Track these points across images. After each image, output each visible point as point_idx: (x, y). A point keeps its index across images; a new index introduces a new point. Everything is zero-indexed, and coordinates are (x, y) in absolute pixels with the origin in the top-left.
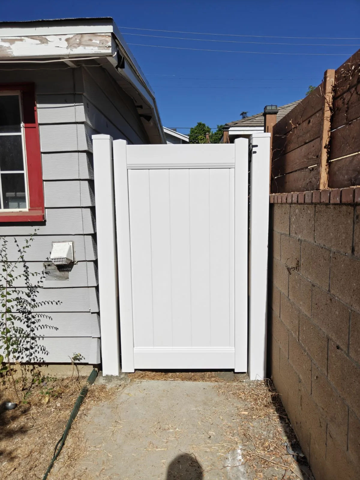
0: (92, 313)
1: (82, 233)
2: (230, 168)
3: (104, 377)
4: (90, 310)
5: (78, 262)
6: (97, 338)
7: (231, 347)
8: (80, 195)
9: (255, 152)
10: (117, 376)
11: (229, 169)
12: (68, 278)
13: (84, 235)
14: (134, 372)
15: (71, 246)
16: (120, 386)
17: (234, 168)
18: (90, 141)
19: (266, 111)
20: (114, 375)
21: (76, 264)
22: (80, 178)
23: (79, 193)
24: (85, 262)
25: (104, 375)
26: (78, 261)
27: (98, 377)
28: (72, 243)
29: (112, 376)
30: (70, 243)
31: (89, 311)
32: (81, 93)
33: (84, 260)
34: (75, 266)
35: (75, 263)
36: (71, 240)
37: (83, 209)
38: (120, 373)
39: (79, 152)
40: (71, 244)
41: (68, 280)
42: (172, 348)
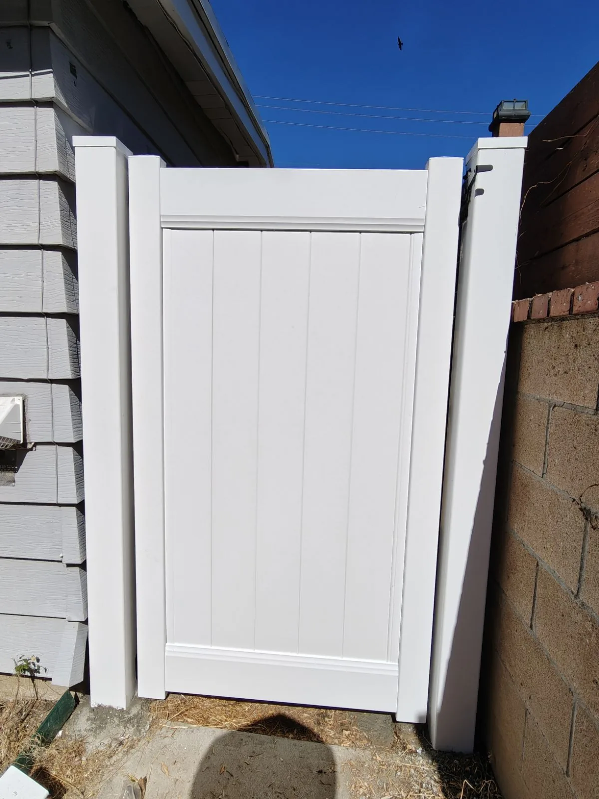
0: (69, 565)
1: (44, 377)
2: (411, 233)
3: (93, 710)
4: (62, 557)
5: (38, 447)
6: (78, 623)
7: (389, 663)
8: (41, 285)
9: (480, 192)
10: (122, 710)
11: (409, 235)
12: (14, 482)
13: (52, 381)
14: (163, 698)
15: (17, 406)
16: (121, 743)
17: (423, 232)
18: (66, 150)
19: (501, 113)
20: (115, 706)
21: (31, 449)
22: (41, 242)
23: (41, 279)
24: (53, 447)
25: (93, 704)
26: (36, 444)
27: (77, 711)
28: (21, 398)
29: (110, 708)
30: (16, 398)
31: (60, 559)
32: (45, 23)
33: (50, 440)
34: (29, 454)
35: (29, 446)
36: (21, 393)
37: (50, 320)
38: (134, 699)
39: (40, 179)
40: (19, 401)
41: (14, 486)
42: (252, 651)
